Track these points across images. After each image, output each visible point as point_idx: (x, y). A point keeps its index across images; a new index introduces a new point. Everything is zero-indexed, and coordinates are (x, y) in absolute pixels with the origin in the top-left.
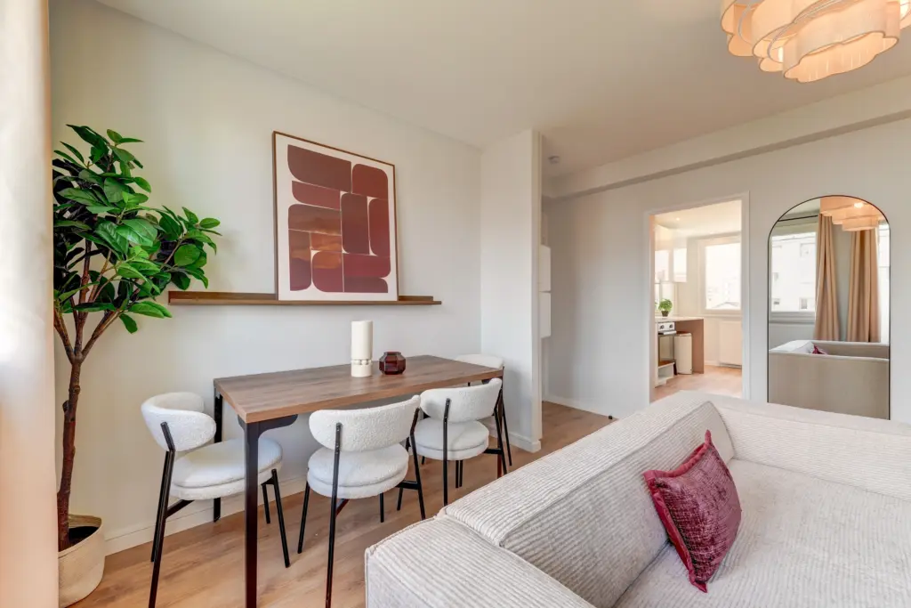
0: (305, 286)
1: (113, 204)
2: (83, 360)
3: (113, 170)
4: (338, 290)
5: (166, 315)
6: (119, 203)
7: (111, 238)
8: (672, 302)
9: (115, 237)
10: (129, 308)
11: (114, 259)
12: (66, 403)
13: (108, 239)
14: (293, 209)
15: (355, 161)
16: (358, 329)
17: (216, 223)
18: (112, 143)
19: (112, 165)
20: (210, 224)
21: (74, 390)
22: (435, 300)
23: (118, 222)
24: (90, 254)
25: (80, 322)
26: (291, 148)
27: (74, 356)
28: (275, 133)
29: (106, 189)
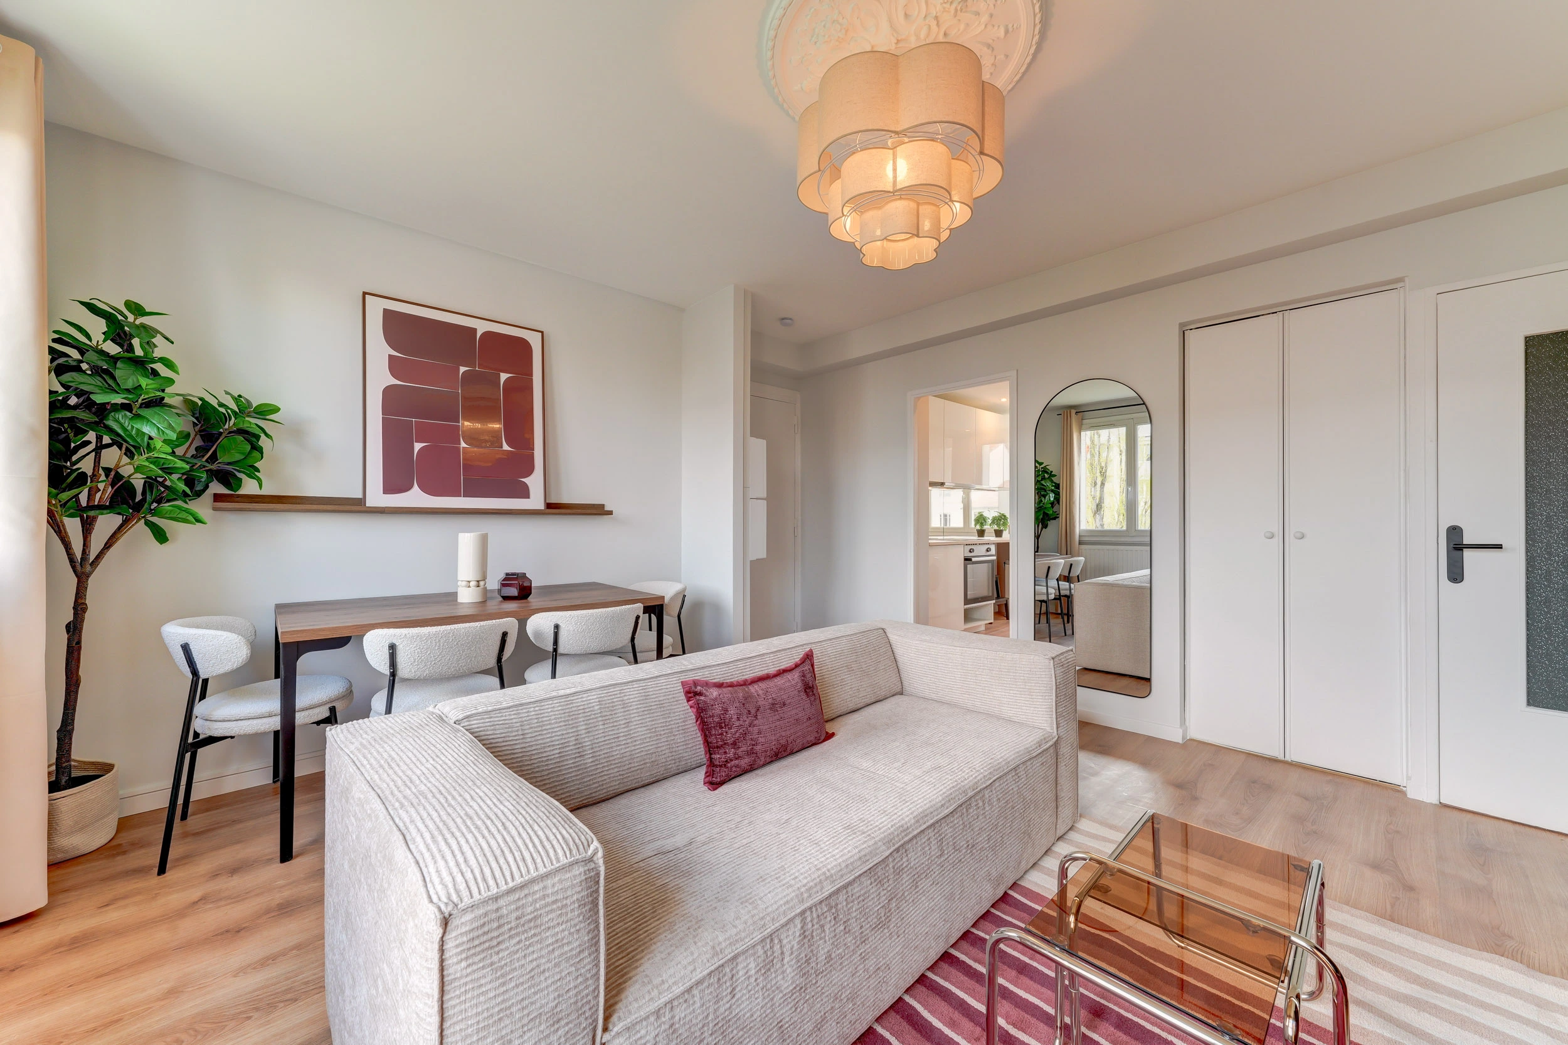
0: (405, 488)
1: (128, 391)
2: (91, 573)
3: (130, 349)
4: (455, 493)
5: (198, 521)
6: (136, 388)
7: (125, 429)
8: (1008, 515)
9: (129, 428)
10: (152, 512)
11: (130, 454)
12: (69, 623)
13: (120, 431)
14: (388, 392)
15: (482, 328)
16: (467, 541)
17: (276, 410)
18: (131, 318)
19: (131, 343)
20: (265, 411)
21: (80, 608)
22: (607, 508)
23: (134, 412)
24: (100, 448)
25: (87, 527)
26: (387, 313)
27: (79, 568)
28: (365, 294)
29: (118, 373)
